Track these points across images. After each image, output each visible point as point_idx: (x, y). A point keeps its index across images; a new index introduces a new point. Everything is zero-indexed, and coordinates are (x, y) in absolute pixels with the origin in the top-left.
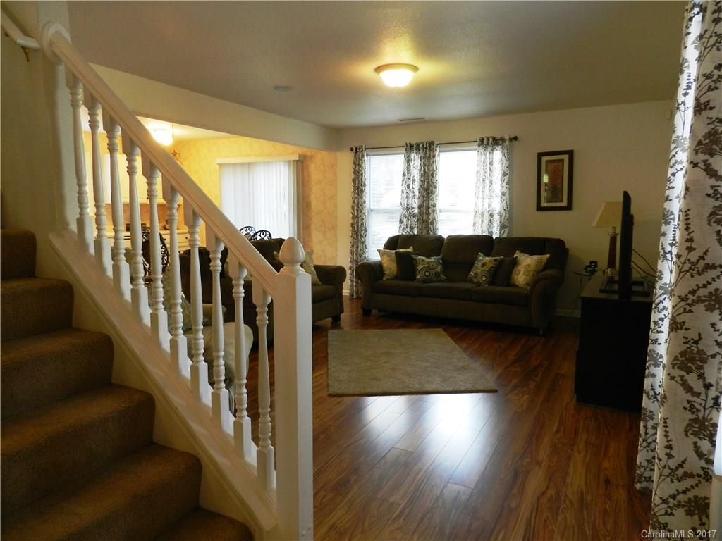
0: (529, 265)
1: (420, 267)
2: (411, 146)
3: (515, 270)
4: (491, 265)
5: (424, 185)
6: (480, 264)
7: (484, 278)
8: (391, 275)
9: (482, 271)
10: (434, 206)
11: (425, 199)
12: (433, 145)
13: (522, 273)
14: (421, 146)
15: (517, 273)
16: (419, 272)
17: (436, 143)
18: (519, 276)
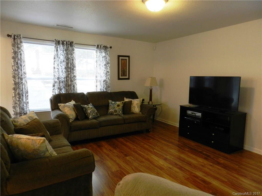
0: (138, 104)
1: (89, 111)
2: (59, 42)
3: (132, 106)
4: (122, 105)
5: (68, 65)
6: (116, 105)
7: (121, 112)
8: (73, 119)
9: (119, 108)
10: (75, 76)
11: (69, 73)
12: (73, 43)
13: (136, 107)
14: (65, 43)
15: (134, 107)
16: (90, 114)
17: (74, 43)
18: (135, 109)
